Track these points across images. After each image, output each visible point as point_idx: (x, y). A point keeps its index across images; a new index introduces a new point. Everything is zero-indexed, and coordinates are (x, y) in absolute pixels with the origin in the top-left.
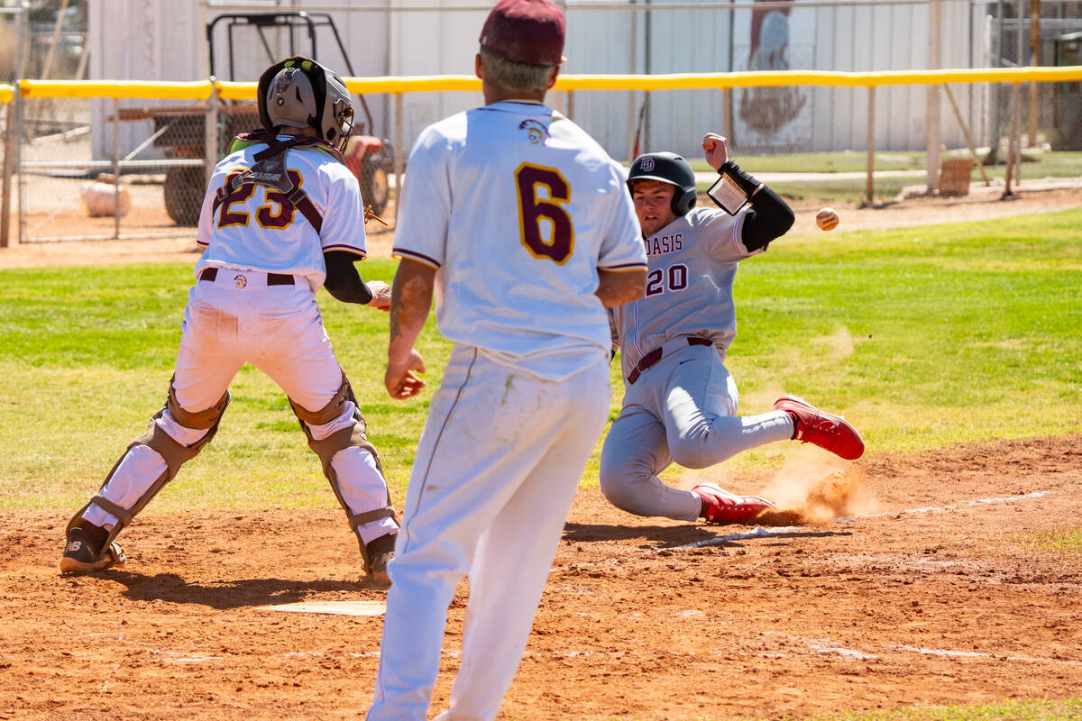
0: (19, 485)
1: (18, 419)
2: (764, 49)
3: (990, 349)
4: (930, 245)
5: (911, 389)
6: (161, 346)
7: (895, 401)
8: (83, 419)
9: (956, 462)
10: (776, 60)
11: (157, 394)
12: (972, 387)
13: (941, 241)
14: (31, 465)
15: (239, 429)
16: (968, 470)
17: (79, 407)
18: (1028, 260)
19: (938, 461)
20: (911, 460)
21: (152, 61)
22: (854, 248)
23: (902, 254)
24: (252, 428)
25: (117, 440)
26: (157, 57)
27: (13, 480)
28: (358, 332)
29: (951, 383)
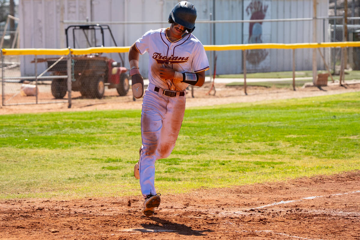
0: (25, 190)
1: (18, 167)
2: (254, 36)
3: (347, 139)
4: (318, 103)
5: (322, 153)
6: (63, 141)
7: (317, 157)
8: (41, 167)
9: (344, 178)
10: (258, 40)
11: (65, 158)
12: (343, 152)
13: (322, 102)
14: (28, 183)
15: (96, 169)
16: (349, 181)
17: (38, 162)
18: (354, 108)
19: (338, 178)
20: (329, 177)
21: (42, 41)
22: (292, 104)
23: (309, 106)
24: (100, 169)
25: (55, 174)
26: (44, 40)
27: (23, 188)
28: (130, 135)
29: (336, 151)
